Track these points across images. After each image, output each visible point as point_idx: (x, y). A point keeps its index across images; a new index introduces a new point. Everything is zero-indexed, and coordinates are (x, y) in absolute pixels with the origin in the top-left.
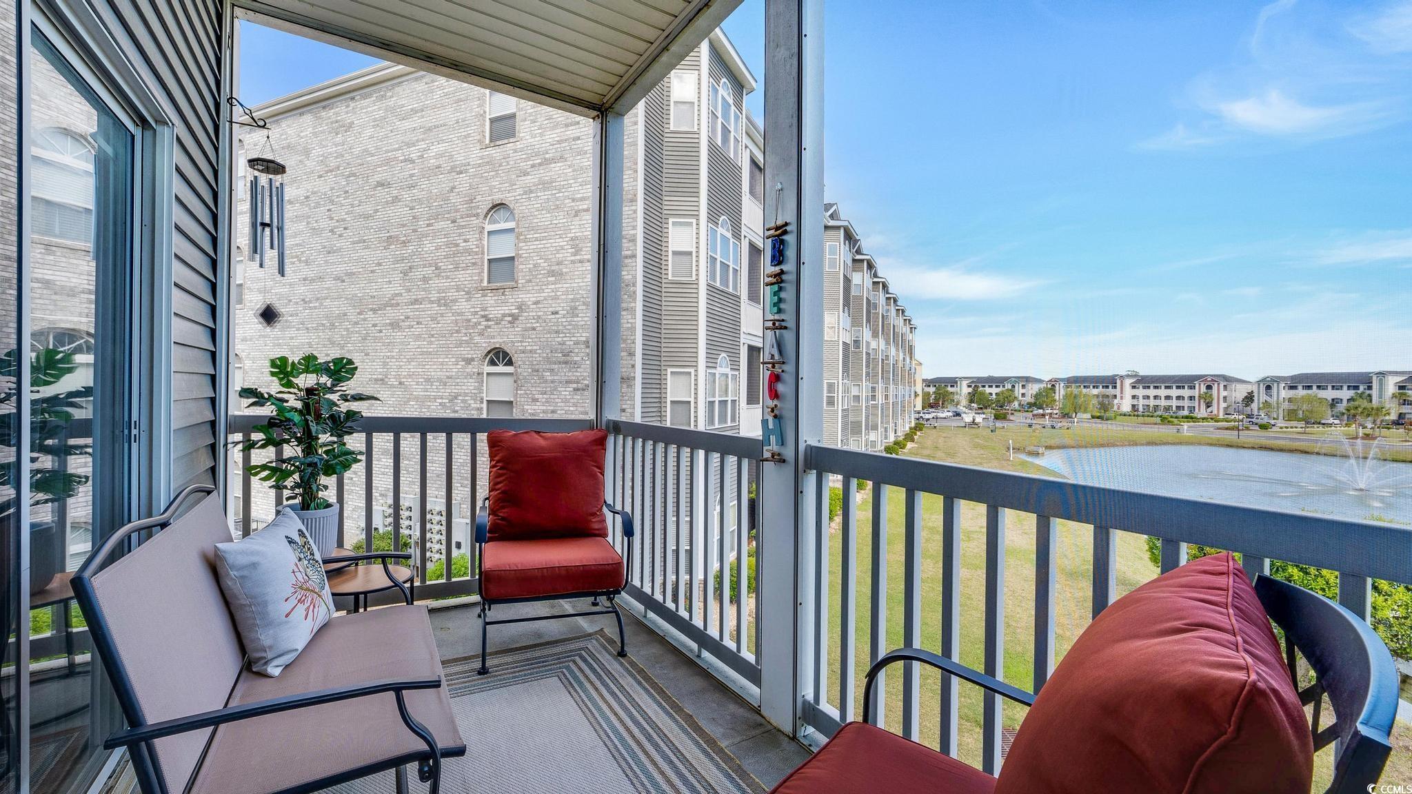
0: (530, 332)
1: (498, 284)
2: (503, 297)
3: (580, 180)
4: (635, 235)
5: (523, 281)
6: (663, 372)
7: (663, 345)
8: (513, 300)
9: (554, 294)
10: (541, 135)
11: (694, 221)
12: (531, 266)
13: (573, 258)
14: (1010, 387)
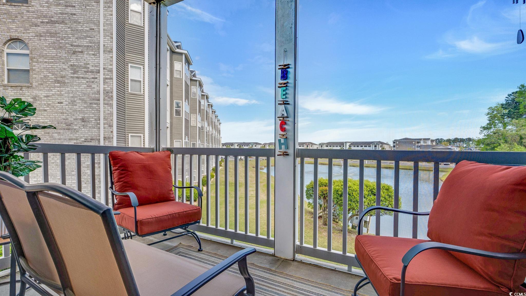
0: (43, 112)
1: (17, 84)
2: (21, 92)
3: (76, 36)
4: (112, 69)
5: (36, 84)
6: (127, 136)
7: (126, 123)
8: (29, 94)
9: (59, 93)
10: (48, 7)
11: (142, 67)
12: (43, 76)
13: (72, 75)
14: (251, 146)
